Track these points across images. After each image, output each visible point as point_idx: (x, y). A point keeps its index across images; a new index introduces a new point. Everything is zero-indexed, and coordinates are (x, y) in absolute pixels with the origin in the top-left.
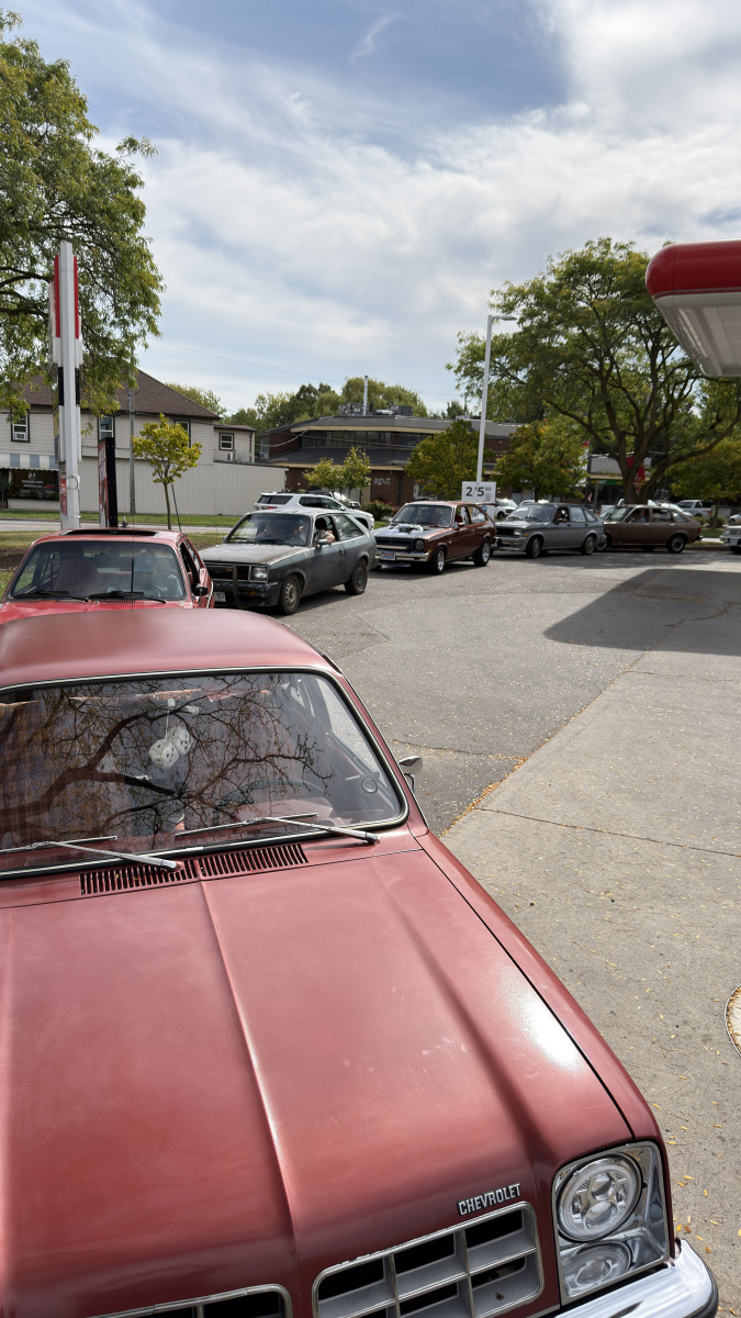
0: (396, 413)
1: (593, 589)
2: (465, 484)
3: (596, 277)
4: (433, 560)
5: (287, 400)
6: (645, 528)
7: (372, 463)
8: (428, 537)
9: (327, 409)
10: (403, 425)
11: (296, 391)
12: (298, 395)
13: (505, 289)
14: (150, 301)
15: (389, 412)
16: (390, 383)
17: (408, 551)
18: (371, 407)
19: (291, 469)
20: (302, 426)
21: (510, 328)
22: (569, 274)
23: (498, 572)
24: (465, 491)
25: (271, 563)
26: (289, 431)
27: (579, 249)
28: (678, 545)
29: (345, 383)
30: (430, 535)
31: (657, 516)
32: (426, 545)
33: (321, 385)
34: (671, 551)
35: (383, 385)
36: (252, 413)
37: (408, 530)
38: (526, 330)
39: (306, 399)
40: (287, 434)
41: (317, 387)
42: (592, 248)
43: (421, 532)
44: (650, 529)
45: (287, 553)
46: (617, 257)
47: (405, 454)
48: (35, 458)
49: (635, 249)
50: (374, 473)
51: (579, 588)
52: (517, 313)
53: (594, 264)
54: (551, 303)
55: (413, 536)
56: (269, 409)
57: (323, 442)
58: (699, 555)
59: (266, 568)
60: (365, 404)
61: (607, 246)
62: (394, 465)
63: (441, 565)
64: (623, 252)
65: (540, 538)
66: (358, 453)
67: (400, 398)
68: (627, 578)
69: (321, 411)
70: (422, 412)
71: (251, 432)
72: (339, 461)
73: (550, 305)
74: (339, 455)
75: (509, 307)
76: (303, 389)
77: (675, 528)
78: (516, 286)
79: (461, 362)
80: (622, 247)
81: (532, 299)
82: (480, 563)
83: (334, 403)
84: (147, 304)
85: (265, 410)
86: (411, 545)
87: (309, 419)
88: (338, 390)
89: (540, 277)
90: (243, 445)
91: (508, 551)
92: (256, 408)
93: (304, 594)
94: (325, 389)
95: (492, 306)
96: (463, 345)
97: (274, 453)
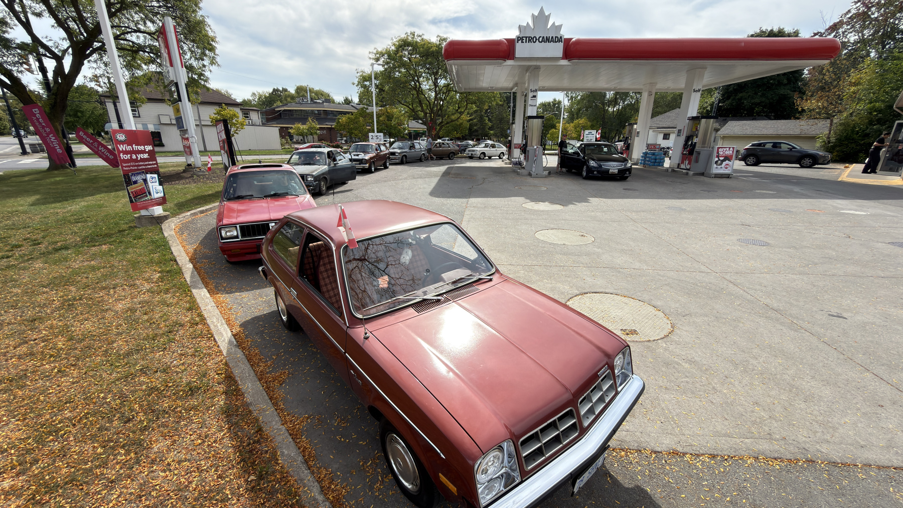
0: (323, 102)
1: (435, 176)
2: (370, 134)
3: (410, 48)
4: (370, 167)
5: (267, 95)
6: (440, 150)
7: (319, 124)
8: (367, 158)
9: (289, 99)
10: (327, 107)
11: (271, 91)
12: (272, 93)
13: (375, 52)
14: (212, 49)
15: (321, 102)
16: (316, 88)
17: (360, 164)
18: (312, 99)
19: (281, 127)
20: (279, 106)
21: (379, 68)
22: (400, 46)
23: (393, 171)
24: (370, 137)
25: (314, 174)
26: (274, 110)
27: (403, 36)
28: (452, 156)
29: (296, 87)
30: (367, 157)
31: (443, 146)
32: (366, 161)
33: (283, 88)
34: (450, 159)
35: (313, 89)
36: (250, 101)
37: (358, 155)
38: (386, 69)
39: (276, 95)
40: (273, 111)
41: (281, 89)
42: (408, 36)
43: (362, 156)
44: (442, 150)
45: (319, 169)
46: (418, 40)
47: (333, 120)
48: (145, 125)
49: (425, 37)
50: (321, 129)
51: (430, 175)
52: (381, 62)
53: (410, 43)
54: (393, 57)
55: (360, 157)
56: (259, 99)
57: (292, 115)
58: (460, 160)
59: (312, 176)
60: (309, 98)
61: (414, 35)
62: (327, 125)
63: (373, 169)
64: (420, 38)
65: (405, 156)
66: (312, 120)
67: (322, 95)
68: (444, 171)
69: (286, 100)
70: (334, 102)
71: (258, 111)
72: (304, 124)
73: (394, 59)
74: (303, 120)
75: (377, 60)
76: (274, 90)
77: (451, 150)
78: (380, 50)
79: (359, 82)
80: (419, 36)
81: (386, 56)
82: (386, 168)
83: (292, 97)
84: (210, 50)
85: (256, 100)
86: (361, 161)
87: (281, 104)
88: (292, 91)
89: (389, 47)
90: (255, 117)
91: (394, 161)
92: (251, 98)
93: (328, 185)
94: (285, 90)
95: (370, 58)
96: (359, 74)
97: (268, 120)
